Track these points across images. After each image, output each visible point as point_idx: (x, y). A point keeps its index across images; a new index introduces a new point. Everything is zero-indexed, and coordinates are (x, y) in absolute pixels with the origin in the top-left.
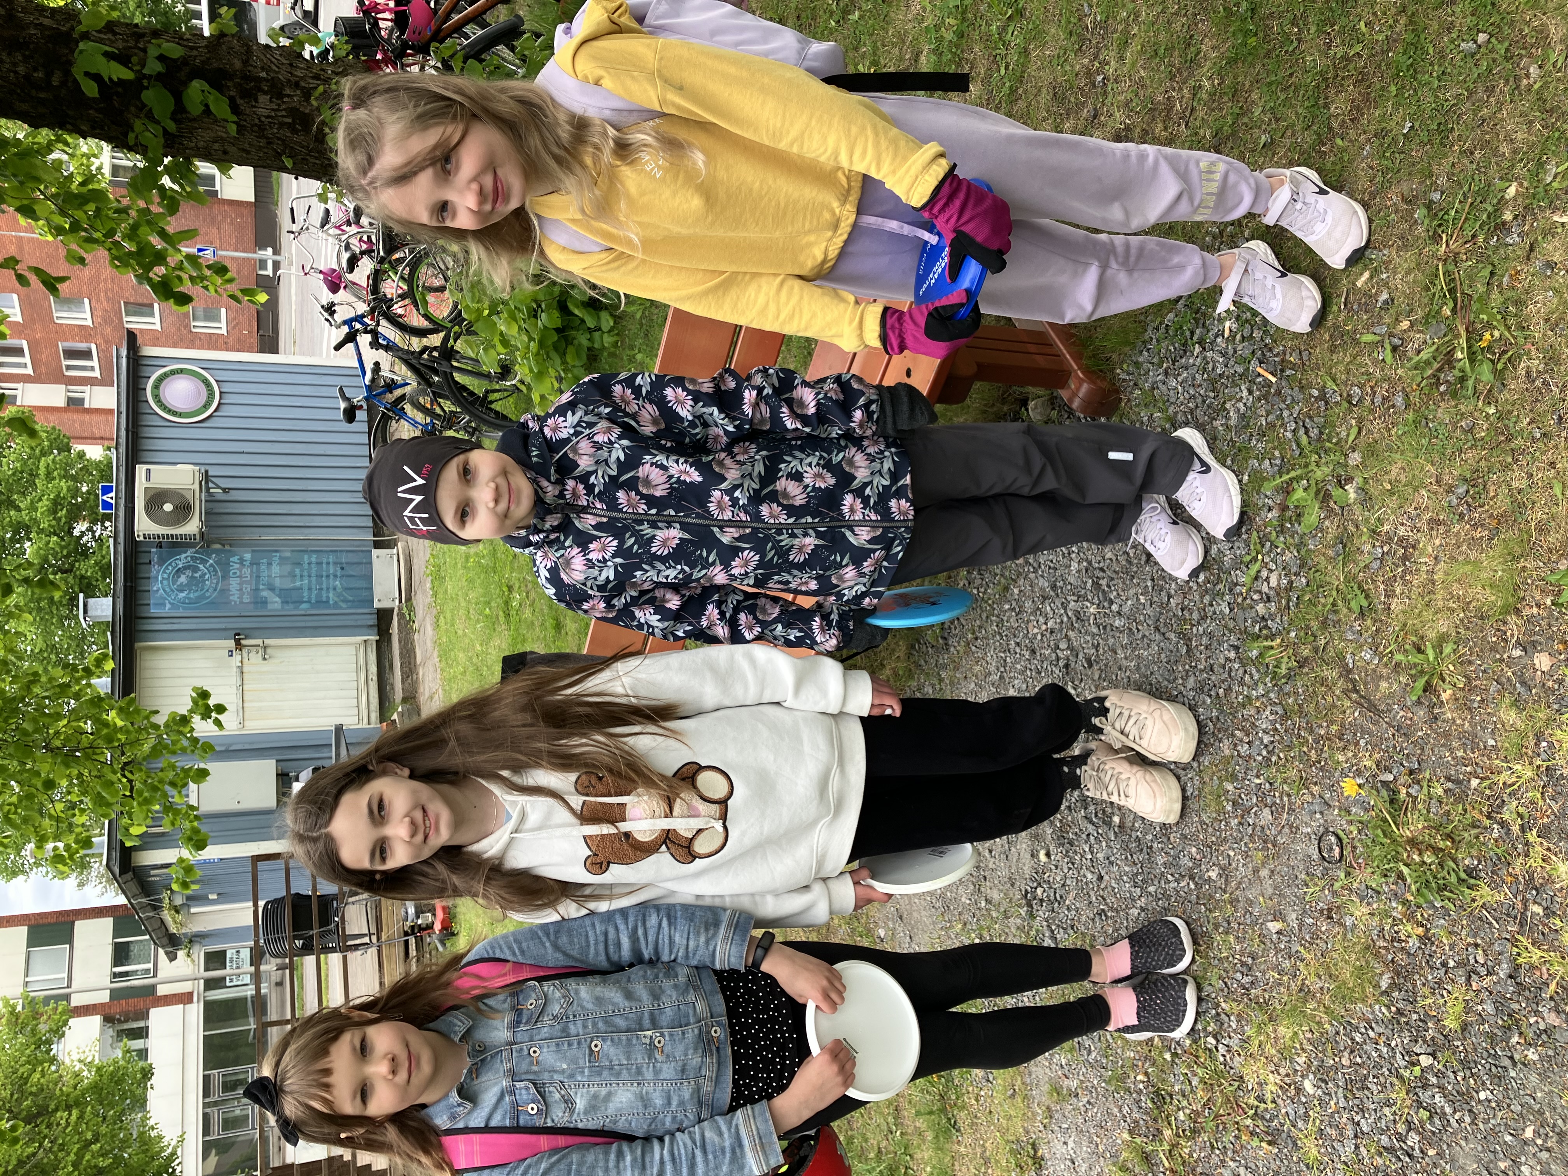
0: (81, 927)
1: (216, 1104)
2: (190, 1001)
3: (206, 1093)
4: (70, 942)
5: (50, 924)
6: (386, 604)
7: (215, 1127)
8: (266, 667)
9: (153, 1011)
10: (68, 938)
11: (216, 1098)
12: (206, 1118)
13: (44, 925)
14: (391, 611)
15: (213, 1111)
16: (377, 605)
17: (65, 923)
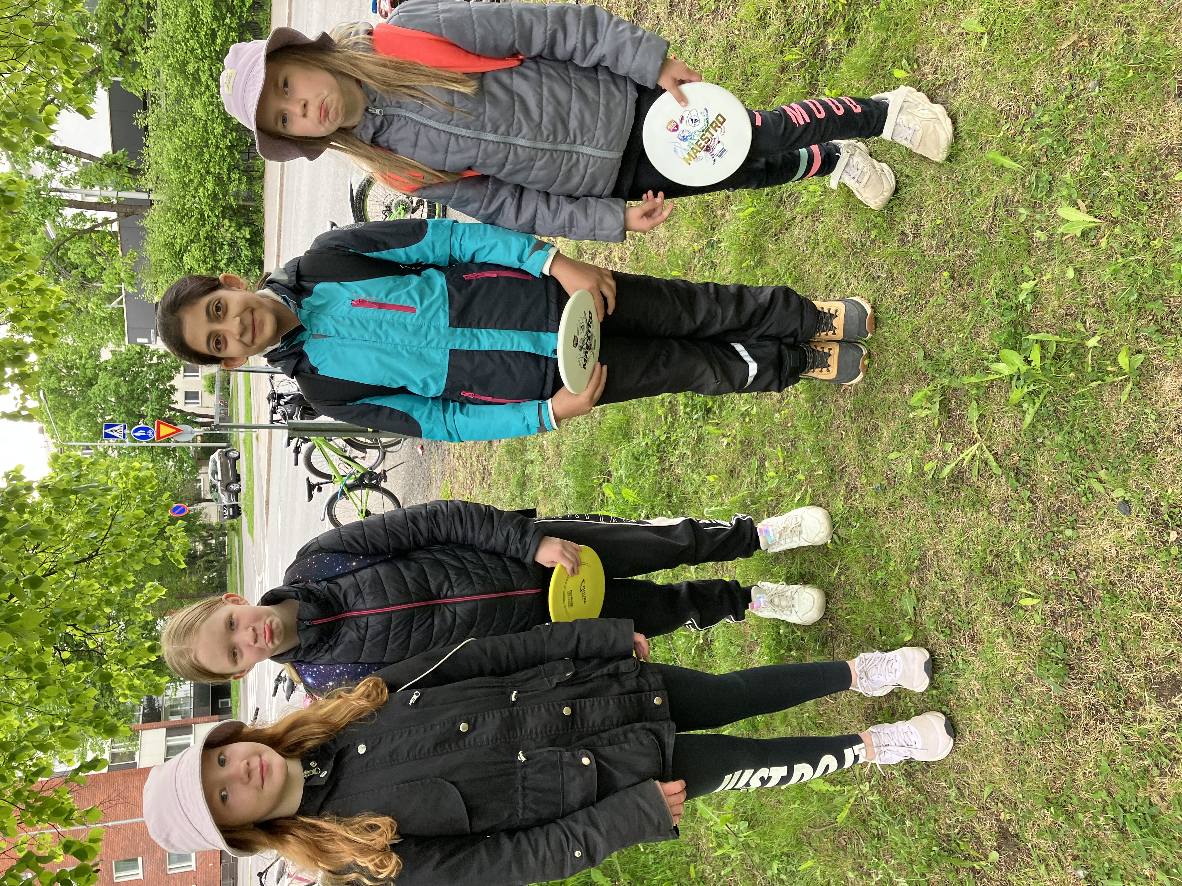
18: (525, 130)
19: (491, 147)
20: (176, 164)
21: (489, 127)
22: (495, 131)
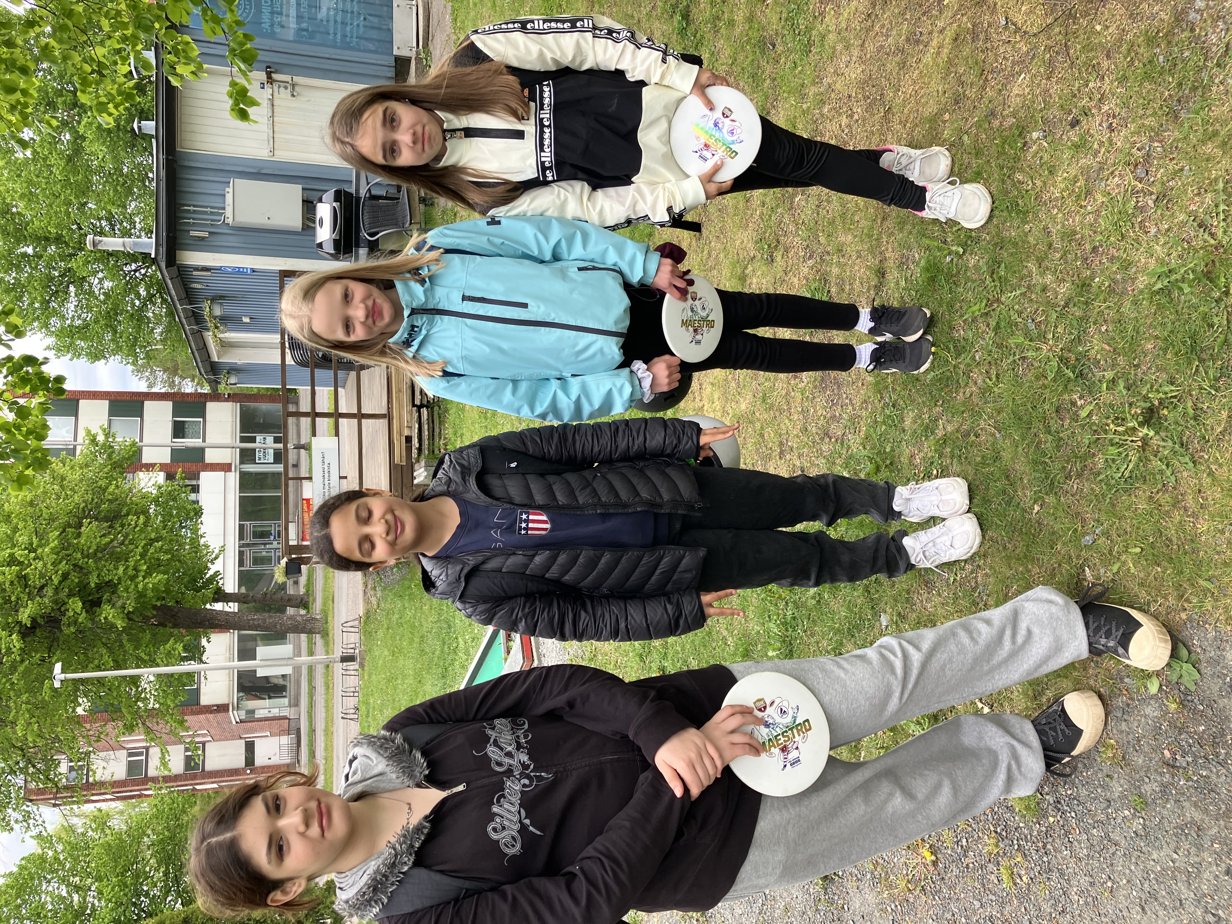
0: (148, 405)
1: (248, 545)
2: (229, 470)
3: (241, 537)
4: (141, 416)
5: (126, 401)
6: (404, 53)
7: (248, 562)
8: (294, 103)
9: (203, 475)
10: (140, 413)
11: (248, 541)
12: (241, 554)
13: (121, 401)
14: (409, 60)
15: (246, 550)
16: (396, 52)
17: (137, 401)
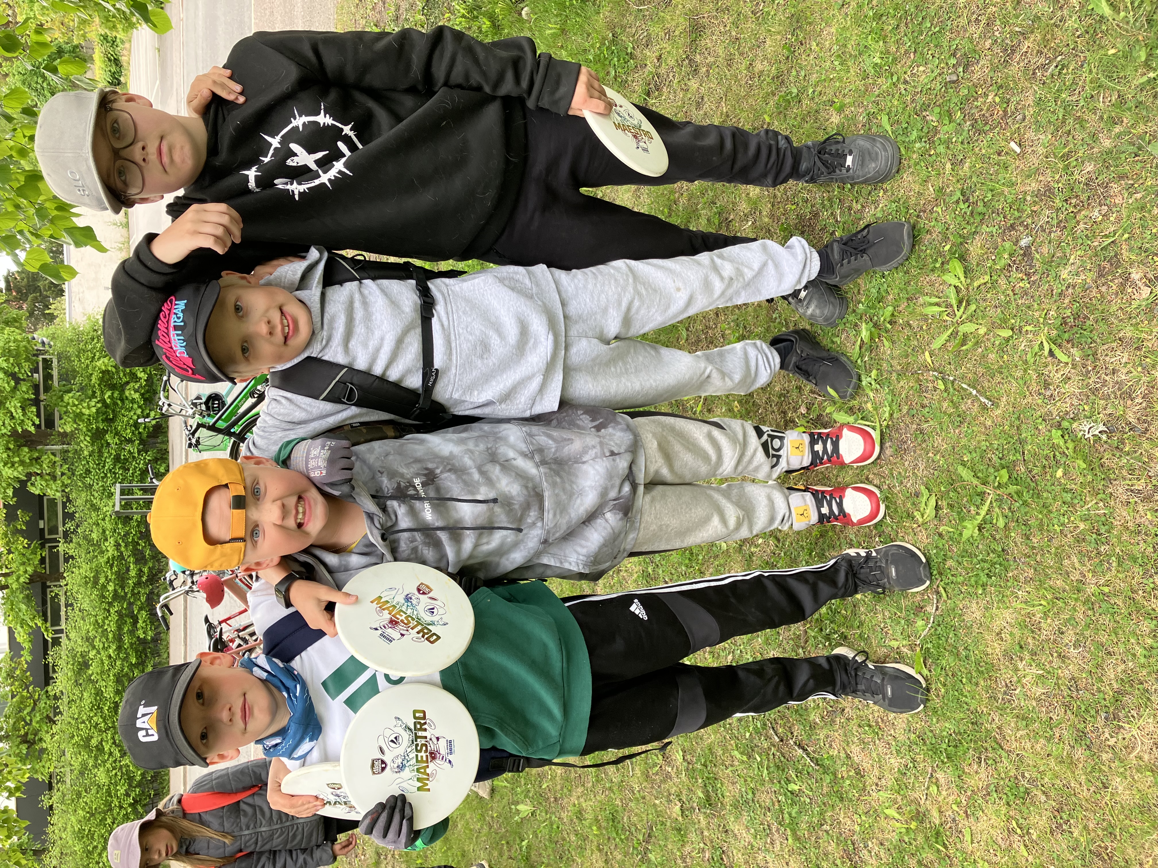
18: (264, 822)
19: (248, 837)
20: (80, 835)
21: (244, 828)
22: (248, 828)
